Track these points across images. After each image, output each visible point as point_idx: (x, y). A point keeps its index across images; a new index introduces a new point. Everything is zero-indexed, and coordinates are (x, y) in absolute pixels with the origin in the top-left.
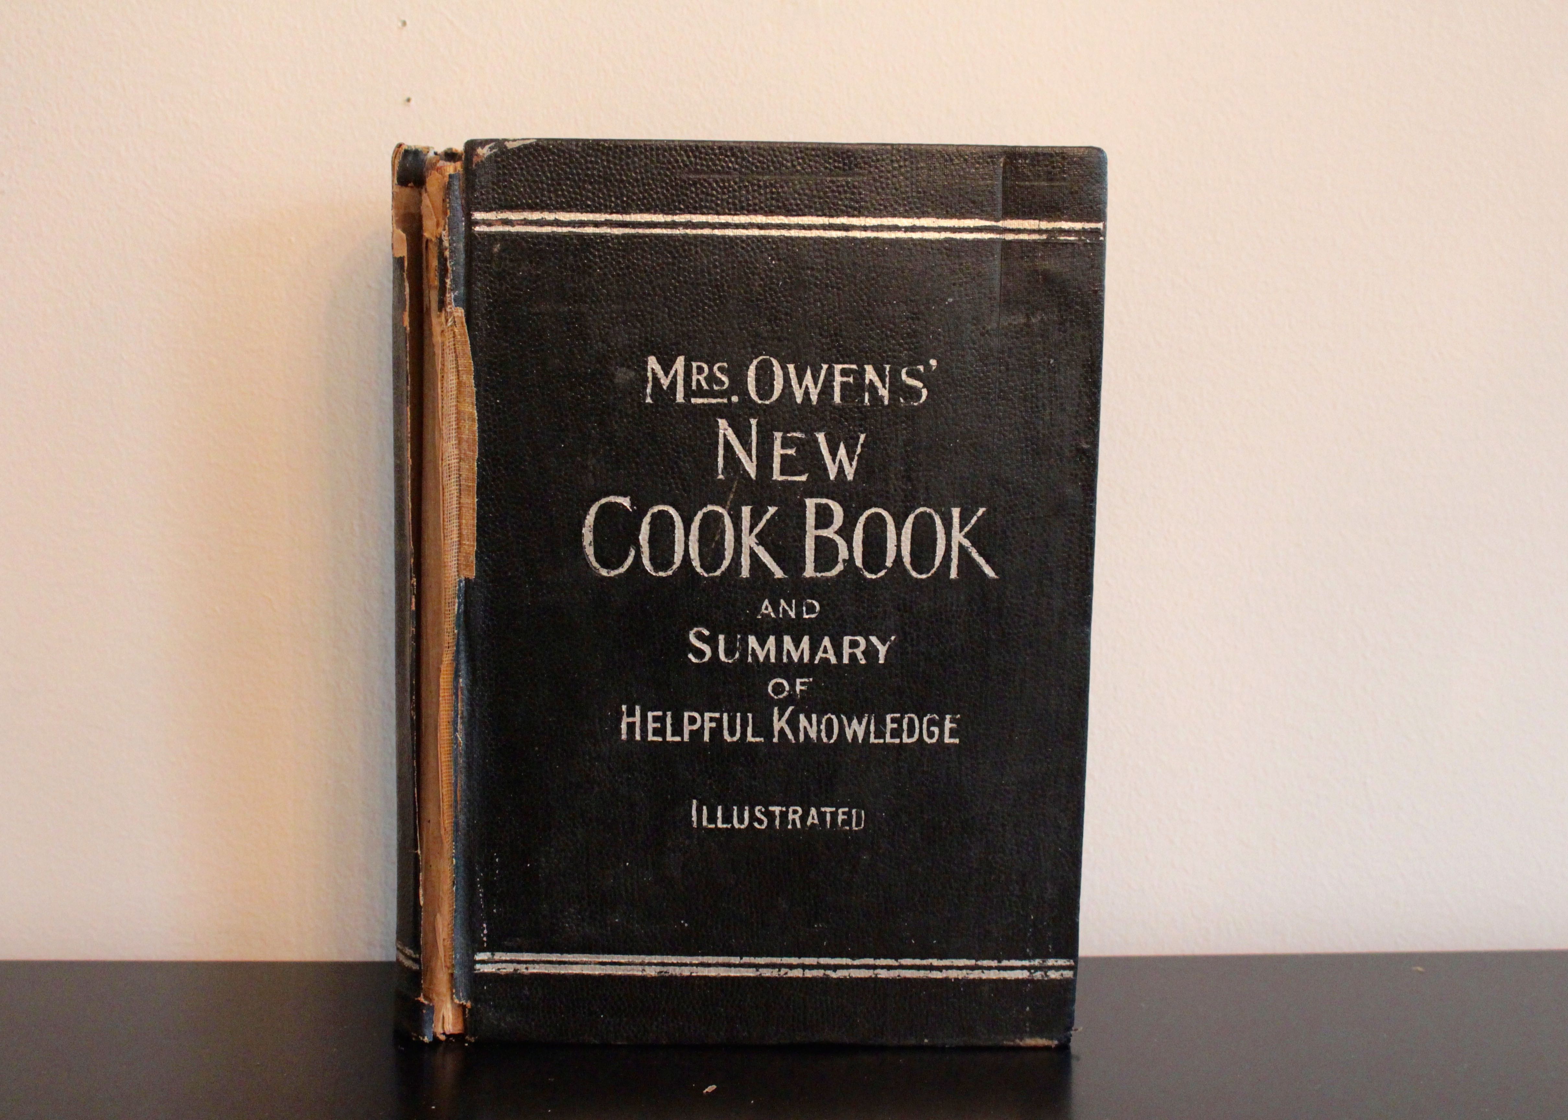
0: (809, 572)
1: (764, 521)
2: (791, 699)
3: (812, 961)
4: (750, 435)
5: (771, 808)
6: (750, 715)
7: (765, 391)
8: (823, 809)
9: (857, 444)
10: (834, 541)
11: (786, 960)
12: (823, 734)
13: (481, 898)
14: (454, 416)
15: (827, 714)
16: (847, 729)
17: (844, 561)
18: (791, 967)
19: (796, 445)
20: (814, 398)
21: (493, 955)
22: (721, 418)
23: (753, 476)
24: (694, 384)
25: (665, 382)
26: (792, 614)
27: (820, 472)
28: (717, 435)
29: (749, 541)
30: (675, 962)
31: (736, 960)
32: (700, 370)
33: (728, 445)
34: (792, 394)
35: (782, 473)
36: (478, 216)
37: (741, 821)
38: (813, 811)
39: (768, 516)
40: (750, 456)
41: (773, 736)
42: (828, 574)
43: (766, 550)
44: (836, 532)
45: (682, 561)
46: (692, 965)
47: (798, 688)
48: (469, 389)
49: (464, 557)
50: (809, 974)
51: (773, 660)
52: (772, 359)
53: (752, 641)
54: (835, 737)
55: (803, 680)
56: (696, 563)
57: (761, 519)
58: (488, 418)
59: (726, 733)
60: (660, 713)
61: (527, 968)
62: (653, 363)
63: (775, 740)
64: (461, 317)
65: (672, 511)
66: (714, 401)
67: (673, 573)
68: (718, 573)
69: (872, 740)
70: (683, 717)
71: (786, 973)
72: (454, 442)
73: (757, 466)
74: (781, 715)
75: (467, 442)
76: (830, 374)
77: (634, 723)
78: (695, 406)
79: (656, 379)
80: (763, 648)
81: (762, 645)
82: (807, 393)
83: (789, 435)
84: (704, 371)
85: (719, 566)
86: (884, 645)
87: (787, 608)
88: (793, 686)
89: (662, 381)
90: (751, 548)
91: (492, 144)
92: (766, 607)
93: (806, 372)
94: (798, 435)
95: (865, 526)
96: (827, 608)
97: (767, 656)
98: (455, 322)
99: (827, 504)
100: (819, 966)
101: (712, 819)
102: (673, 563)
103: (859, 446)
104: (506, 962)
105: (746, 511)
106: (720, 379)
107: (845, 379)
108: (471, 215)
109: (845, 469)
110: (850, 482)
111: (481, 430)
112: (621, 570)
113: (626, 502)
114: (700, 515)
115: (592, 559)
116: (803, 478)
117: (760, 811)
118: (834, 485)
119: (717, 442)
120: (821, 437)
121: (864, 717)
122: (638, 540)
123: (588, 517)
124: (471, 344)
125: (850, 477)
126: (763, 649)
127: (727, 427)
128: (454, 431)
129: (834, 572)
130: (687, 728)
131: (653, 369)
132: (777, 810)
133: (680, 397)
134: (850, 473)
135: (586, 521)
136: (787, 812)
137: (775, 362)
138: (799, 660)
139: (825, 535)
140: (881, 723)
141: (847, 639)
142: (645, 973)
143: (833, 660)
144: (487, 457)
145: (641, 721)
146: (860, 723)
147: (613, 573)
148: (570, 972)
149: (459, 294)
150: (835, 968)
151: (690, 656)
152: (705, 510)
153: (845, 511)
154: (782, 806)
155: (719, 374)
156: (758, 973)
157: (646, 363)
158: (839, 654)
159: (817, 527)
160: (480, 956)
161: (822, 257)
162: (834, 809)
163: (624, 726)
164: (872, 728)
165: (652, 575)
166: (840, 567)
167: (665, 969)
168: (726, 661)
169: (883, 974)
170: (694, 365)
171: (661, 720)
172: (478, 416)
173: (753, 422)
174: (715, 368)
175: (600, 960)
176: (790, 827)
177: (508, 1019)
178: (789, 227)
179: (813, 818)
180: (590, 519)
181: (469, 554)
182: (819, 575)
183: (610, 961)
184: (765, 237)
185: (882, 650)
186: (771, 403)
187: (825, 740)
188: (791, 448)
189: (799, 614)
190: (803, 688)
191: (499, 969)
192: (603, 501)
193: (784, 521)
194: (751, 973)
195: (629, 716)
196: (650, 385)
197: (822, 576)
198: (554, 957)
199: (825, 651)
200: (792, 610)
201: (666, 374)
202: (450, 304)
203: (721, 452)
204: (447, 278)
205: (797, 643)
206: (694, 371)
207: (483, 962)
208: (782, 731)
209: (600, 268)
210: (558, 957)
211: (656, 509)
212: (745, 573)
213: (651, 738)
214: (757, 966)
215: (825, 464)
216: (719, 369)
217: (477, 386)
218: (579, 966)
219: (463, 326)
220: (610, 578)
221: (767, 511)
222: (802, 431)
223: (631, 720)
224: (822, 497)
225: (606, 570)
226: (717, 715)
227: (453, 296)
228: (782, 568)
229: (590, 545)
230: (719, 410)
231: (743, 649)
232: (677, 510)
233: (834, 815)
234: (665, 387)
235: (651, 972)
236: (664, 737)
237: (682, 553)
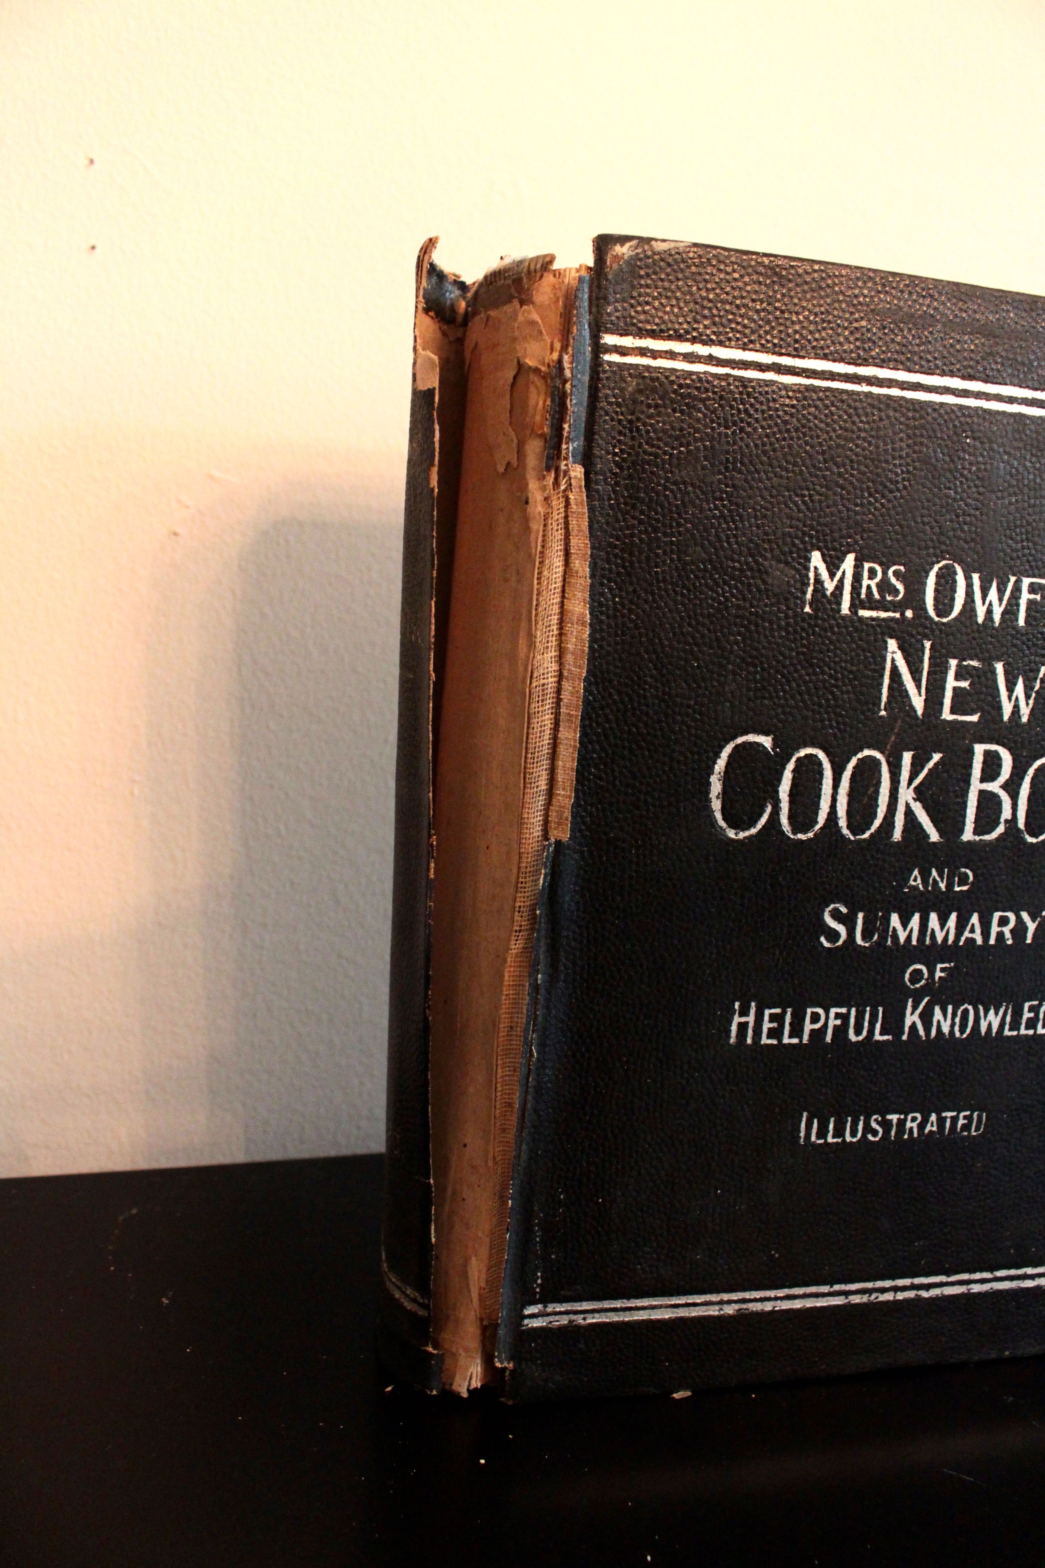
0: (968, 835)
1: (925, 771)
2: (927, 989)
3: (907, 1282)
4: (922, 661)
5: (889, 1117)
6: (881, 1009)
7: (944, 605)
8: (944, 1115)
9: (1036, 679)
10: (999, 797)
11: (879, 1284)
12: (957, 1028)
13: (537, 1242)
14: (556, 617)
15: (963, 1005)
16: (982, 1020)
17: (1006, 821)
18: (883, 1290)
19: (971, 676)
20: (997, 617)
21: (545, 1307)
22: (891, 638)
23: (920, 712)
24: (864, 591)
25: (830, 586)
26: (943, 886)
27: (993, 712)
28: (884, 660)
29: (906, 795)
30: (758, 1297)
31: (825, 1289)
32: (872, 573)
33: (895, 673)
34: (973, 610)
35: (953, 711)
36: (609, 339)
37: (853, 1134)
38: (933, 1117)
39: (931, 764)
40: (918, 687)
41: (903, 1033)
42: (987, 837)
43: (924, 807)
44: (1001, 787)
45: (826, 820)
46: (776, 1299)
47: (938, 974)
48: (582, 581)
49: (557, 812)
50: (900, 1296)
51: (914, 942)
52: (956, 565)
53: (895, 920)
54: (968, 1031)
55: (944, 965)
56: (843, 823)
57: (923, 768)
58: (602, 622)
59: (851, 1031)
60: (778, 1011)
61: (584, 1319)
62: (816, 558)
63: (905, 1037)
64: (580, 479)
65: (821, 755)
66: (883, 615)
67: (815, 835)
68: (866, 835)
69: (1007, 1033)
70: (805, 1013)
71: (877, 1298)
72: (554, 654)
73: (925, 700)
74: (915, 1008)
75: (573, 654)
76: (1017, 589)
77: (747, 1023)
78: (861, 619)
79: (818, 581)
80: (905, 928)
81: (905, 923)
82: (989, 612)
83: (965, 663)
84: (876, 575)
85: (868, 827)
86: (1034, 921)
87: (938, 879)
88: (932, 973)
89: (826, 585)
90: (907, 805)
91: (634, 242)
92: (915, 880)
93: (991, 586)
94: (975, 663)
95: (1033, 779)
96: (981, 878)
97: (909, 937)
98: (570, 485)
99: (996, 752)
100: (913, 1287)
101: (822, 1133)
102: (817, 822)
103: (1038, 681)
104: (561, 1313)
105: (907, 757)
106: (895, 586)
107: (1032, 596)
108: (601, 338)
109: (1021, 709)
110: (1024, 725)
111: (593, 639)
112: (753, 831)
113: (766, 741)
114: (853, 762)
115: (718, 816)
116: (975, 718)
117: (876, 1120)
118: (1006, 728)
119: (884, 669)
120: (999, 667)
121: (1001, 1006)
122: (777, 792)
123: (719, 761)
124: (589, 518)
125: (1025, 719)
126: (905, 930)
127: (896, 650)
128: (554, 638)
129: (994, 835)
130: (808, 1027)
131: (816, 568)
132: (894, 1118)
133: (845, 607)
134: (1025, 712)
135: (716, 767)
136: (905, 1120)
137: (959, 569)
138: (942, 942)
139: (989, 789)
140: (1017, 1014)
141: (997, 915)
142: (722, 1312)
143: (979, 941)
144: (595, 677)
145: (755, 1021)
146: (996, 1014)
147: (742, 835)
148: (636, 1318)
149: (578, 446)
150: (928, 1287)
151: (823, 939)
152: (860, 756)
153: (1014, 760)
154: (901, 1114)
155: (893, 580)
156: (847, 1301)
157: (809, 560)
158: (986, 934)
159: (982, 780)
160: (530, 1310)
161: (1021, 439)
162: (954, 1114)
163: (734, 1028)
164: (1008, 1019)
165: (789, 838)
166: (1001, 829)
167: (744, 1306)
168: (862, 944)
169: (976, 1288)
170: (867, 566)
171: (778, 1019)
172: (591, 619)
173: (928, 644)
174: (890, 573)
175: (673, 1303)
176: (906, 1137)
177: (557, 1378)
178: (987, 397)
179: (932, 1125)
180: (721, 764)
181: (563, 807)
182: (977, 838)
183: (684, 1302)
184: (961, 407)
185: (1032, 926)
186: (949, 622)
187: (957, 1034)
188: (966, 680)
189: (950, 886)
190: (943, 975)
191: (551, 1322)
192: (740, 740)
193: (947, 772)
194: (838, 1301)
195: (741, 1014)
196: (810, 589)
197: (980, 840)
198: (618, 1304)
199: (972, 931)
200: (942, 881)
201: (832, 575)
202: (566, 459)
203: (886, 681)
204: (565, 423)
205: (943, 922)
206: (866, 574)
207: (533, 1316)
208: (913, 1026)
209: (762, 427)
210: (623, 1303)
211: (802, 753)
212: (897, 835)
213: (765, 1041)
214: (847, 1293)
215: (1000, 702)
216: (895, 573)
217: (592, 576)
218: (647, 1311)
219: (581, 492)
220: (738, 841)
221: (931, 758)
222: (979, 660)
223: (743, 1019)
224: (991, 743)
225: (733, 831)
226: (844, 1010)
227: (571, 448)
228: (938, 830)
229: (718, 797)
230: (889, 627)
231: (883, 930)
232: (828, 754)
233: (954, 1120)
234: (828, 593)
235: (730, 1310)
236: (780, 1040)
237: (827, 810)
